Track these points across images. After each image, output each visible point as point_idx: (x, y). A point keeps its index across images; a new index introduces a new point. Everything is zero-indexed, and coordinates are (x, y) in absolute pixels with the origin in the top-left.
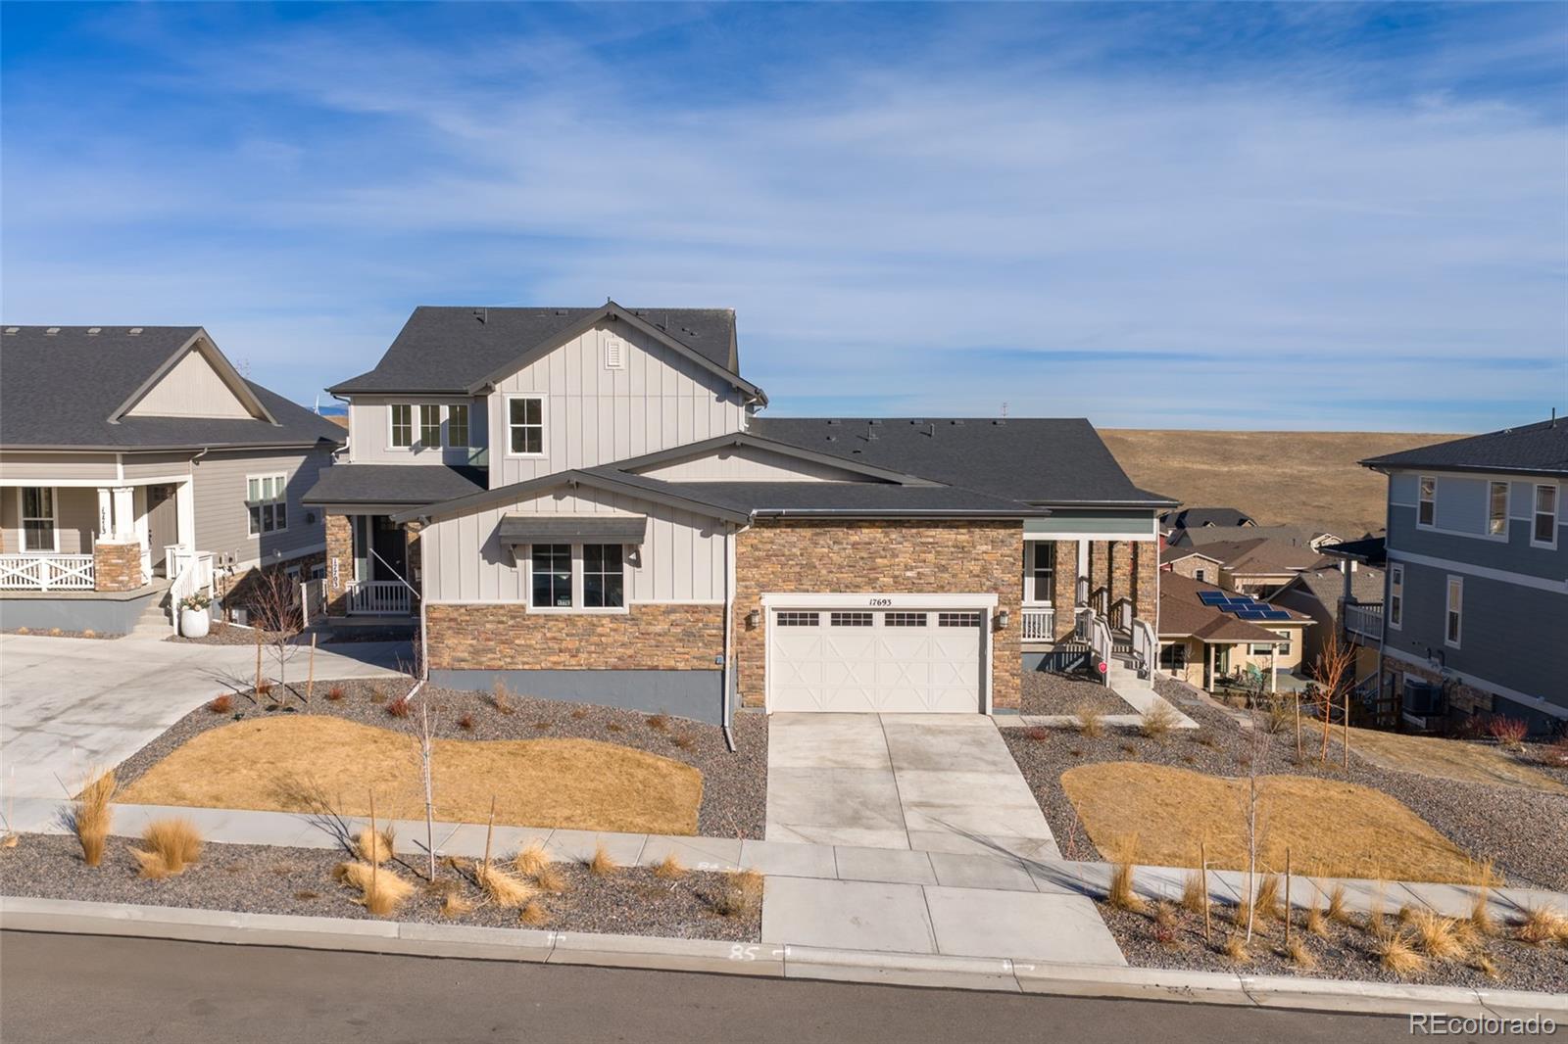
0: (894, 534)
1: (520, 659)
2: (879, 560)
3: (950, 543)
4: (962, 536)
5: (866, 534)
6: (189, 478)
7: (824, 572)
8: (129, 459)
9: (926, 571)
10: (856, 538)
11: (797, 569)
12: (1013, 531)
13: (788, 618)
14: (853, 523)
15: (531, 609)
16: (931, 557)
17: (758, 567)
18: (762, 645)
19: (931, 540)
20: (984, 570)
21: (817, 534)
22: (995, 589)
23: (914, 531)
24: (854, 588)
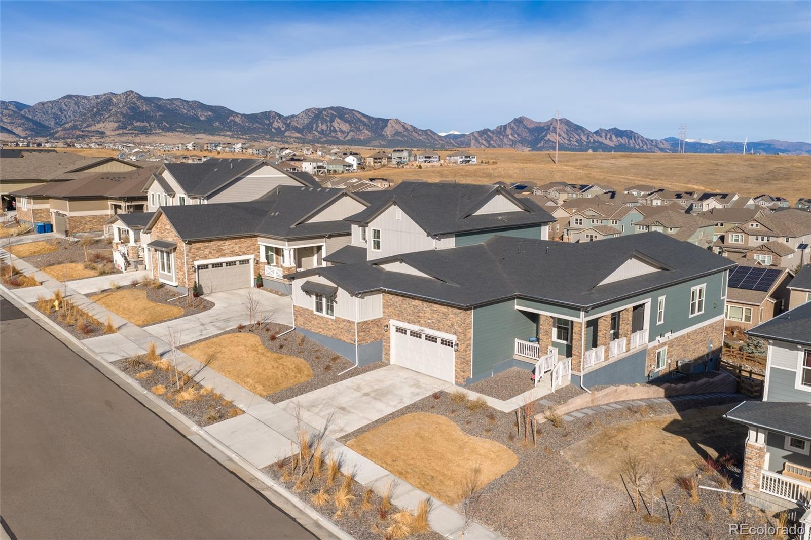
0: (425, 304)
1: (313, 328)
2: (420, 314)
3: (441, 312)
4: (444, 309)
5: (416, 303)
6: (324, 244)
7: (406, 315)
8: (289, 240)
9: (434, 321)
10: (414, 304)
11: (398, 312)
12: (461, 311)
13: (399, 330)
14: (413, 298)
15: (315, 312)
16: (435, 316)
17: (388, 308)
18: (389, 338)
19: (435, 309)
20: (452, 325)
21: (403, 300)
22: (455, 333)
23: (431, 304)
24: (414, 323)
